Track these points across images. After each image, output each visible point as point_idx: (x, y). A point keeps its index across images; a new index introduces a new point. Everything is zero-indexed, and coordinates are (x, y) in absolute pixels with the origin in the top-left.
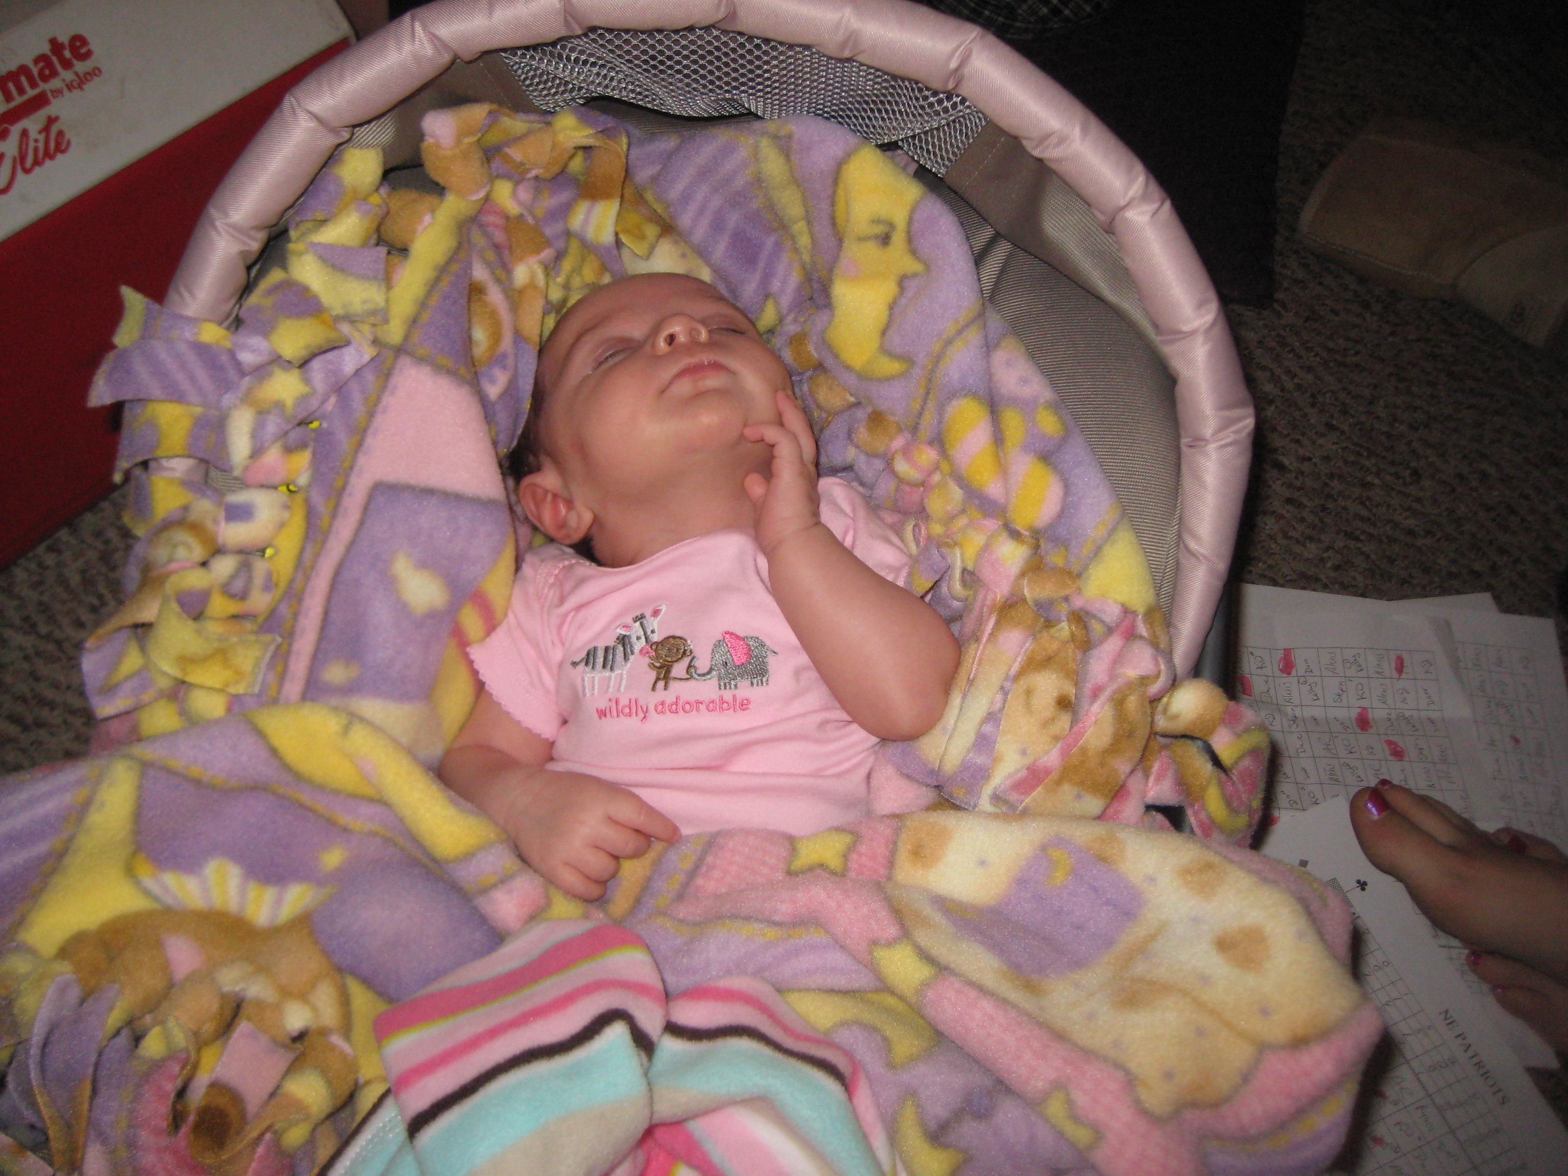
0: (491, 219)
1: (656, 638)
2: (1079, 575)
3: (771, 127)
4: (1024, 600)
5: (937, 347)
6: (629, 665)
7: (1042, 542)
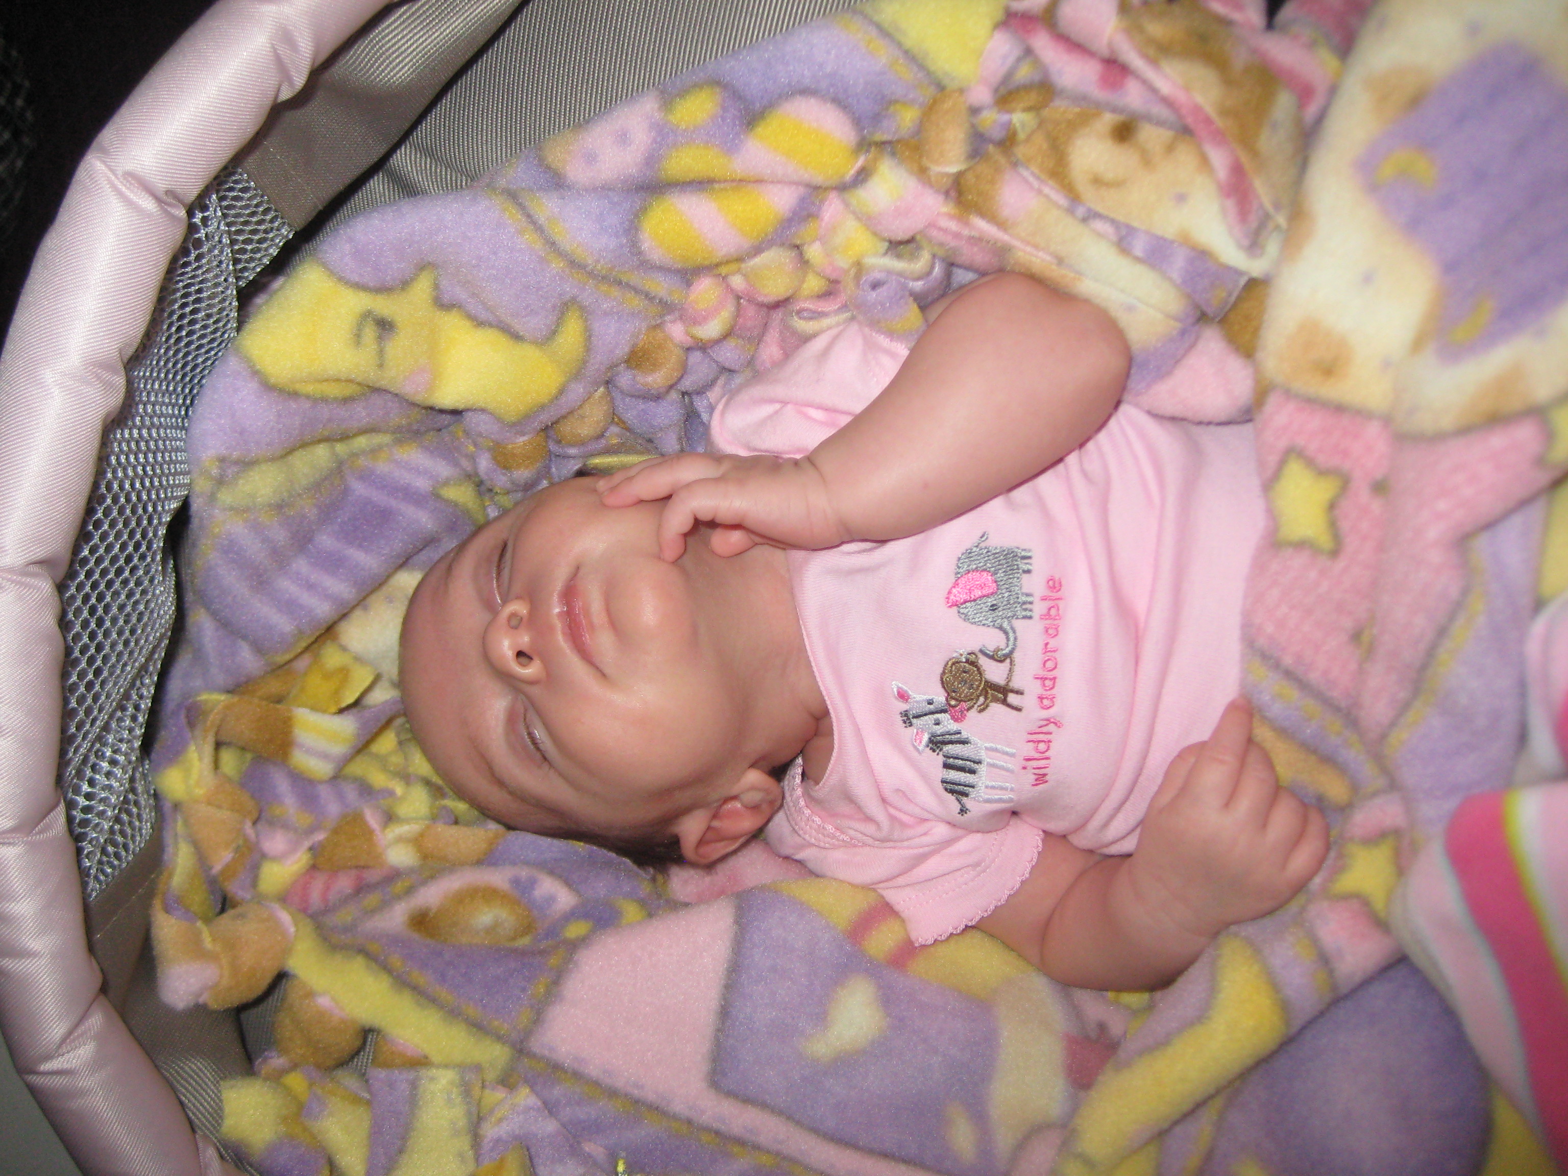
0: (315, 896)
1: (940, 698)
2: (941, 88)
3: (202, 486)
4: (959, 175)
5: (557, 265)
6: (973, 739)
7: (879, 137)
